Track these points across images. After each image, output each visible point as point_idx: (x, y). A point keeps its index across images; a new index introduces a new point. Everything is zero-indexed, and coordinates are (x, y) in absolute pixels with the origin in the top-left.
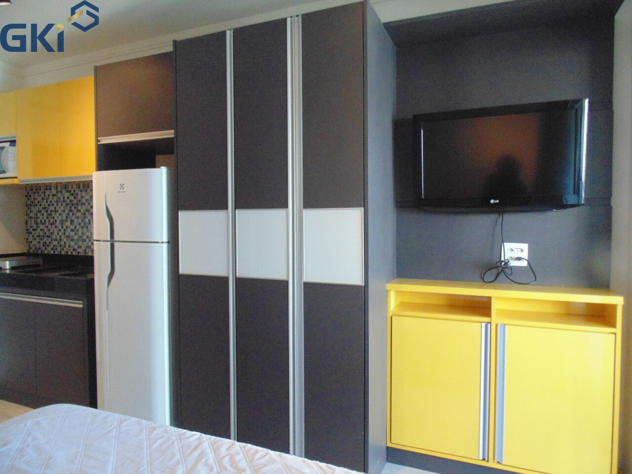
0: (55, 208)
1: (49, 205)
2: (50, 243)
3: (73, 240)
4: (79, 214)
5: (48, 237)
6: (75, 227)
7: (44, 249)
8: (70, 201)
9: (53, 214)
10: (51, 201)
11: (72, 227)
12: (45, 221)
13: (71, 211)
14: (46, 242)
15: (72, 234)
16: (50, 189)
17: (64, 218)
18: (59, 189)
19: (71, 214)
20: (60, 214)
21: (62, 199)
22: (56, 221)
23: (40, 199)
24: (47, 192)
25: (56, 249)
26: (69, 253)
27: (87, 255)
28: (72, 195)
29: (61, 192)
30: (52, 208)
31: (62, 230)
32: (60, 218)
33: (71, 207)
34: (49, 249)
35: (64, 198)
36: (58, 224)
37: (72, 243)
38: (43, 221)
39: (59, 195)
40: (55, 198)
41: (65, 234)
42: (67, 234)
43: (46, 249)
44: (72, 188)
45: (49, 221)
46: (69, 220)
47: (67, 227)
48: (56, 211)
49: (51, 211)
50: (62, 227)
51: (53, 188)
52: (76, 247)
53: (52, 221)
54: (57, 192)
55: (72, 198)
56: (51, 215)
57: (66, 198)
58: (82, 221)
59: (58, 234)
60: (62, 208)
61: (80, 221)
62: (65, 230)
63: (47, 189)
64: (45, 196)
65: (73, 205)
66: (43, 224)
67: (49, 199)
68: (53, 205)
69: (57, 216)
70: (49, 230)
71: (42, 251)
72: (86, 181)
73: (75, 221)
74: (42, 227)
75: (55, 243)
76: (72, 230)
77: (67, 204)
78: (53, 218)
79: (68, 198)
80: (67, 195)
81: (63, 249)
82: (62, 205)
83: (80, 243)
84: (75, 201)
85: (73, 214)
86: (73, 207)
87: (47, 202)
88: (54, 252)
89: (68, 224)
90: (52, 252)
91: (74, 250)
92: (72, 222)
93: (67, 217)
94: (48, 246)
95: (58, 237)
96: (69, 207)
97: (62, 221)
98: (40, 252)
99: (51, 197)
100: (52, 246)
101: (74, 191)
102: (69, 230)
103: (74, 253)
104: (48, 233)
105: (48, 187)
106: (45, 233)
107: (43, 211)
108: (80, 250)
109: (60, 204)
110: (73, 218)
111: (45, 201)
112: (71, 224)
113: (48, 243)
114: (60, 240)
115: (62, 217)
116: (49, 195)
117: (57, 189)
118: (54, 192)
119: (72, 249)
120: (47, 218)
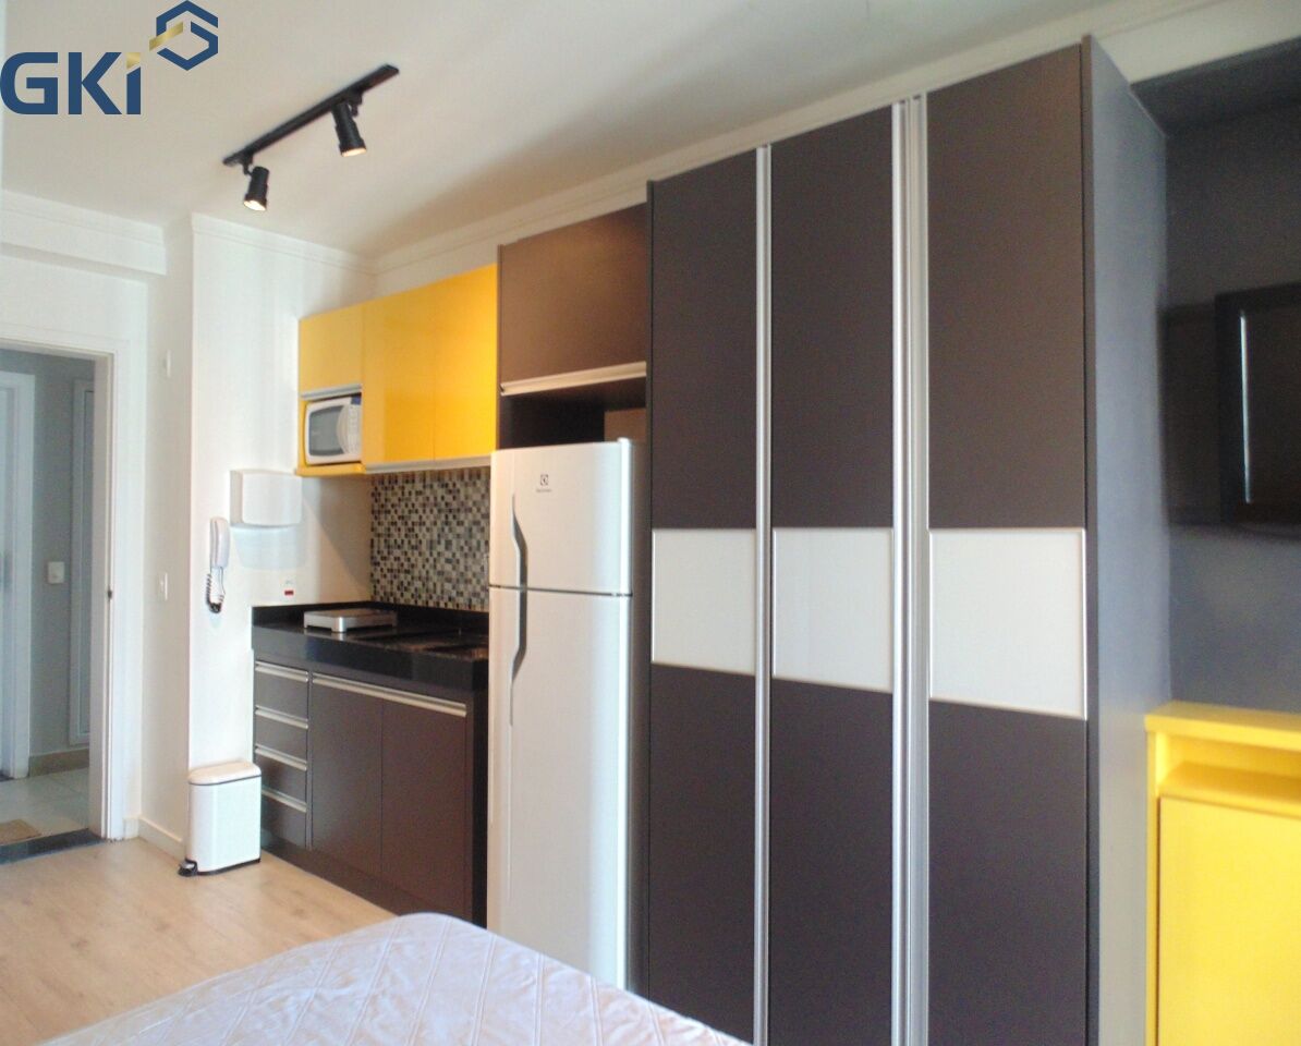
0: (421, 517)
1: (410, 512)
2: (409, 583)
3: (449, 580)
4: (460, 530)
5: (407, 572)
6: (454, 555)
7: (398, 594)
8: (447, 504)
9: (417, 529)
10: (413, 505)
11: (448, 555)
12: (403, 542)
13: (447, 523)
14: (402, 583)
15: (448, 567)
16: (413, 481)
17: (435, 537)
18: (428, 481)
19: (447, 529)
20: (428, 530)
21: (432, 499)
22: (420, 542)
23: (395, 500)
24: (408, 487)
25: (420, 597)
26: (442, 605)
27: (472, 609)
28: (450, 492)
29: (431, 486)
30: (415, 518)
31: (431, 561)
32: (428, 536)
33: (447, 517)
34: (407, 595)
35: (436, 498)
36: (424, 547)
37: (448, 586)
38: (399, 542)
39: (428, 492)
40: (421, 498)
41: (435, 567)
42: (439, 567)
43: (402, 595)
44: (450, 479)
45: (409, 542)
46: (443, 542)
47: (439, 554)
48: (422, 524)
49: (413, 523)
50: (431, 554)
51: (417, 480)
52: (454, 594)
53: (413, 542)
54: (424, 487)
55: (449, 498)
56: (413, 530)
57: (439, 499)
58: (466, 543)
59: (424, 566)
60: (432, 518)
61: (462, 543)
62: (435, 560)
63: (407, 482)
64: (403, 493)
65: (450, 511)
66: (399, 547)
67: (409, 499)
68: (417, 512)
69: (421, 532)
70: (409, 560)
71: (395, 599)
72: (475, 468)
73: (454, 542)
74: (397, 553)
75: (418, 584)
76: (448, 561)
77: (440, 511)
78: (417, 536)
79: (443, 498)
80: (440, 492)
81: (431, 597)
82: (431, 511)
83: (462, 587)
84: (455, 505)
85: (450, 530)
86: (451, 517)
87: (407, 506)
88: (416, 602)
89: (441, 548)
90: (412, 602)
91: (450, 599)
92: (448, 544)
93: (439, 536)
94: (406, 589)
95: (424, 574)
96: (443, 516)
97: (431, 542)
98: (392, 600)
99: (413, 496)
100: (412, 589)
101: (454, 485)
102: (442, 560)
103: (450, 606)
104: (406, 566)
105: (410, 478)
106: (402, 565)
107: (400, 523)
108: (461, 600)
109: (428, 510)
110: (450, 537)
111: (403, 504)
112: (447, 548)
113: (406, 584)
114: (427, 579)
115: (432, 536)
116: (410, 493)
117: (424, 480)
118: (419, 486)
119: (446, 599)
120: (406, 535)
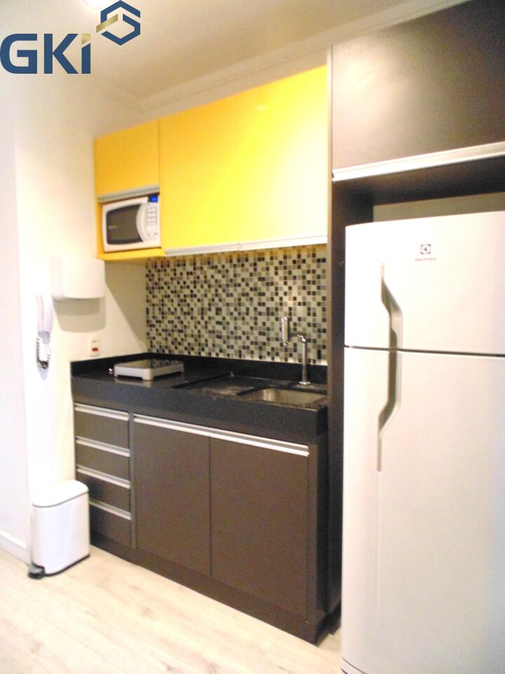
0: (192, 291)
1: (182, 287)
2: (182, 339)
3: (219, 337)
4: (230, 300)
5: (181, 331)
6: (224, 318)
7: (173, 347)
8: (216, 281)
9: (188, 300)
10: (185, 283)
11: (219, 318)
12: (176, 309)
13: (217, 295)
14: (176, 339)
15: (219, 328)
16: (184, 265)
17: (206, 306)
18: (198, 265)
19: (217, 299)
20: (199, 300)
21: (202, 278)
22: (192, 309)
23: (167, 279)
24: (179, 270)
25: (193, 349)
26: (214, 355)
27: (243, 358)
28: (219, 272)
29: (202, 268)
30: (187, 292)
31: (203, 323)
32: (199, 305)
33: (216, 291)
34: (181, 348)
35: (206, 277)
36: (195, 313)
37: (218, 341)
38: (172, 310)
39: (198, 273)
40: (192, 278)
41: (206, 327)
42: (210, 328)
43: (176, 348)
44: (219, 262)
45: (182, 309)
46: (213, 309)
47: (210, 318)
48: (193, 296)
49: (185, 296)
50: (203, 318)
51: (188, 264)
52: (224, 347)
53: (186, 309)
54: (195, 269)
55: (218, 277)
56: (185, 301)
57: (209, 277)
58: (236, 309)
59: (196, 327)
60: (202, 291)
61: (232, 309)
62: (206, 323)
63: (178, 265)
64: (175, 274)
65: (220, 286)
66: (172, 313)
67: (181, 278)
68: (188, 287)
69: (193, 303)
70: (182, 322)
71: (170, 351)
72: (243, 252)
73: (224, 309)
74: (171, 317)
75: (191, 340)
76: (218, 323)
77: (210, 286)
78: (189, 305)
79: (212, 277)
80: (210, 272)
81: (203, 350)
82: (202, 287)
83: (232, 342)
84: (224, 282)
85: (220, 300)
86: (220, 291)
87: (178, 283)
88: (189, 353)
89: (212, 313)
90: (186, 353)
91: (221, 351)
92: (218, 311)
93: (210, 305)
94: (180, 344)
95: (196, 332)
96: (213, 290)
97: (202, 309)
98: (167, 352)
99: (185, 275)
100: (186, 344)
101: (223, 267)
102: (213, 322)
103: (221, 356)
104: (179, 327)
105: (181, 262)
106: (176, 326)
107: (172, 296)
108: (231, 351)
109: (198, 286)
110: (220, 305)
111: (175, 282)
112: (217, 314)
113: (179, 340)
114: (199, 336)
115: (203, 304)
116: (181, 274)
117: (195, 264)
118: (190, 268)
119: (217, 350)
120: (179, 305)
